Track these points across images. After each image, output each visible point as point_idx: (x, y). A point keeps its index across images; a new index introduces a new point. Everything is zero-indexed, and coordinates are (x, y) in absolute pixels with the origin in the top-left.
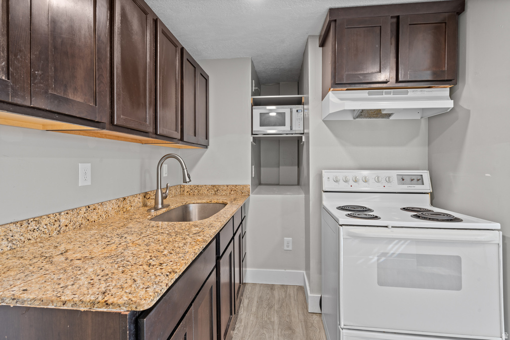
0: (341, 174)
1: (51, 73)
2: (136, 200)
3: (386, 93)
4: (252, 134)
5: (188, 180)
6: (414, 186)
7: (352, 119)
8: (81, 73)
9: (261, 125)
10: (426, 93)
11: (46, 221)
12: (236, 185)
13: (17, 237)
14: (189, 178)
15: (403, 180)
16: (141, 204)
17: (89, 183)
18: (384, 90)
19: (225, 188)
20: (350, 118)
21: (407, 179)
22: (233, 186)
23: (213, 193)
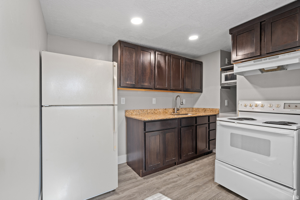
0: (248, 103)
1: (141, 80)
2: (170, 110)
3: (264, 60)
4: (221, 85)
5: (182, 104)
6: (296, 110)
7: (261, 73)
8: (147, 79)
9: (226, 80)
10: (292, 55)
11: (145, 110)
12: (213, 109)
13: (140, 112)
14: (182, 103)
15: (289, 106)
16: (172, 112)
17: (155, 103)
18: (263, 59)
19: (208, 110)
20: (260, 73)
21: (287, 105)
22: (212, 109)
23: (204, 111)
